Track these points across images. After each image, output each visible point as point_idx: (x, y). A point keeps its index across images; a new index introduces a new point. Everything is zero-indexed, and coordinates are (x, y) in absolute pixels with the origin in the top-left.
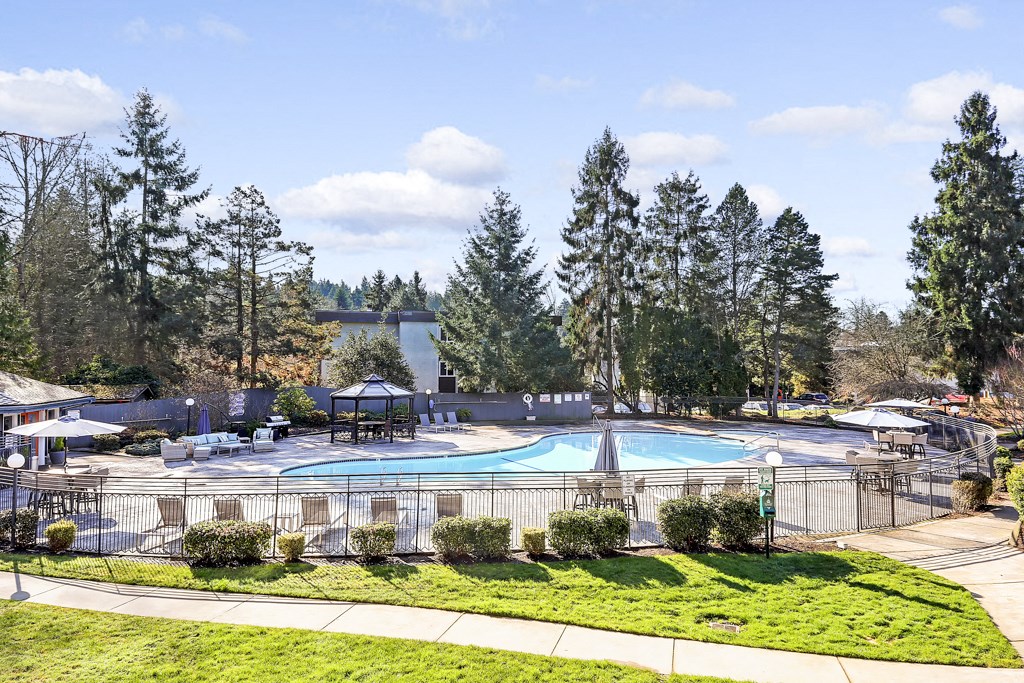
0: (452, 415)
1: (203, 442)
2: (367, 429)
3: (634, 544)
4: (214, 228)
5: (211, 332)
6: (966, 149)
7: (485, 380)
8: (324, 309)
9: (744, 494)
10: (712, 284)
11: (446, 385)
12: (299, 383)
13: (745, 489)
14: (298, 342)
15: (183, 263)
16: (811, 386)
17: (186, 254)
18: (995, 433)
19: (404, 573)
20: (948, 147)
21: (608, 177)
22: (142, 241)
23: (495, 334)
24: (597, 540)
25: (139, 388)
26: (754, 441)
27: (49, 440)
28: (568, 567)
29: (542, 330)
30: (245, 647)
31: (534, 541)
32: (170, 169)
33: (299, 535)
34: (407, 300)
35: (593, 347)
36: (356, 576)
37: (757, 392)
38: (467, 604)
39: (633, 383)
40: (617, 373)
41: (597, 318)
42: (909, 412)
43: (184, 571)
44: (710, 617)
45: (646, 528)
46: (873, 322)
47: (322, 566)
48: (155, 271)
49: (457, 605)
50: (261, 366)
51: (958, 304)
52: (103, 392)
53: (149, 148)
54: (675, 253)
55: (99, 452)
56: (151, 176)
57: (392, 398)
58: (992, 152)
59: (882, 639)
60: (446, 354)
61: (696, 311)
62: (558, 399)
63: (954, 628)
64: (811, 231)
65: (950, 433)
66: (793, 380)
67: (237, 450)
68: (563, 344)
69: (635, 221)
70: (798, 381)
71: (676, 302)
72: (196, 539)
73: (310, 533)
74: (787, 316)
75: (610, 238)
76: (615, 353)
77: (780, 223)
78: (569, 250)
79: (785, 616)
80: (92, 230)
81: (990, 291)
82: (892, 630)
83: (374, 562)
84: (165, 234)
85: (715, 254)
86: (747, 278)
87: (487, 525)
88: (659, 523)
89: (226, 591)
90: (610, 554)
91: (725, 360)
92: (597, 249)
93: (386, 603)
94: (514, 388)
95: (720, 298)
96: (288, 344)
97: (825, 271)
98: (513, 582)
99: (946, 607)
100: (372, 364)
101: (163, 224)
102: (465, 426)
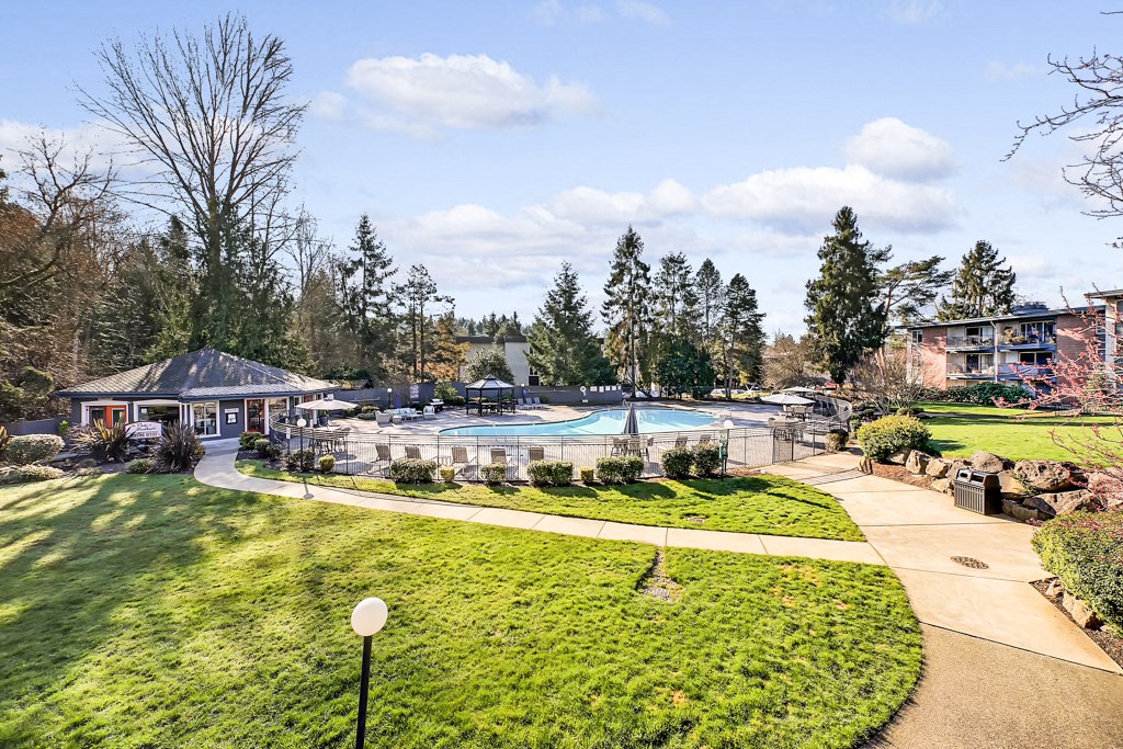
0: (537, 399)
1: (397, 413)
2: (487, 407)
3: (646, 476)
4: (401, 290)
5: (401, 349)
6: (838, 240)
7: (556, 377)
8: (461, 335)
9: (711, 445)
10: (694, 318)
11: (534, 381)
12: (448, 379)
13: (711, 442)
14: (445, 355)
15: (384, 310)
16: (751, 379)
17: (386, 305)
18: (850, 406)
19: (512, 491)
20: (827, 239)
21: (631, 254)
22: (363, 299)
23: (562, 350)
24: (625, 474)
25: (364, 382)
26: (718, 412)
27: (319, 411)
28: (608, 489)
29: (591, 347)
30: (426, 527)
31: (587, 475)
32: (377, 257)
33: (452, 468)
34: (510, 329)
35: (623, 358)
36: (484, 492)
37: (720, 383)
38: (548, 509)
39: (647, 378)
40: (638, 374)
41: (626, 339)
42: (803, 395)
43: (392, 484)
44: (688, 515)
45: (654, 466)
46: (785, 342)
47: (466, 486)
48: (370, 315)
49: (542, 510)
50: (426, 369)
51: (832, 331)
52: (347, 385)
53: (367, 246)
54: (672, 299)
55: (344, 418)
56: (368, 261)
57: (501, 389)
58: (854, 241)
59: (784, 524)
60: (533, 363)
61: (686, 335)
62: (601, 389)
63: (824, 518)
64: (750, 287)
65: (825, 406)
66: (740, 376)
67: (415, 418)
68: (604, 356)
69: (648, 280)
70: (743, 377)
71: (673, 330)
72: (396, 468)
73: (458, 467)
74: (738, 337)
75: (633, 291)
76: (636, 361)
77: (733, 282)
78: (608, 298)
79: (730, 513)
80: (337, 293)
81: (850, 323)
82: (789, 519)
83: (494, 485)
84: (375, 294)
85: (696, 300)
86: (715, 315)
87: (559, 465)
88: (660, 463)
89: (414, 497)
90: (631, 481)
91: (702, 364)
92: (625, 297)
93: (502, 507)
94: (574, 382)
95: (699, 327)
96: (440, 356)
97: (758, 311)
98: (575, 498)
99: (820, 505)
100: (489, 368)
101: (374, 288)
102: (545, 406)
